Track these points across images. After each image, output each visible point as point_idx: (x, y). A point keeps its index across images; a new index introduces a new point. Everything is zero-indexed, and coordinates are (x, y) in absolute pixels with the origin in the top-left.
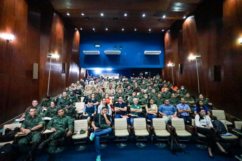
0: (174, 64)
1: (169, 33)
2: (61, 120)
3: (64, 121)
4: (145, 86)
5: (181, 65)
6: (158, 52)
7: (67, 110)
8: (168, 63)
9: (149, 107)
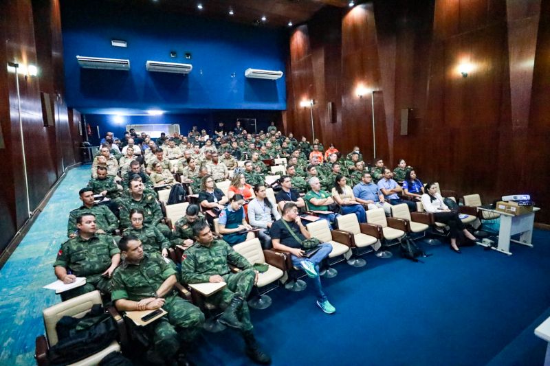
0: (316, 102)
1: (304, 31)
2: (213, 253)
3: (220, 252)
4: (273, 150)
5: (333, 104)
6: (276, 75)
7: (185, 227)
8: (298, 99)
9: (340, 192)
